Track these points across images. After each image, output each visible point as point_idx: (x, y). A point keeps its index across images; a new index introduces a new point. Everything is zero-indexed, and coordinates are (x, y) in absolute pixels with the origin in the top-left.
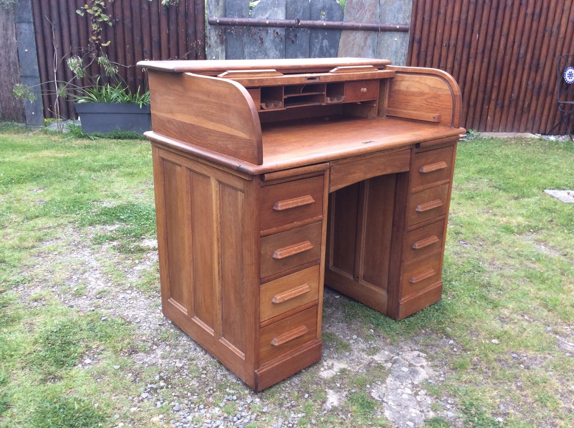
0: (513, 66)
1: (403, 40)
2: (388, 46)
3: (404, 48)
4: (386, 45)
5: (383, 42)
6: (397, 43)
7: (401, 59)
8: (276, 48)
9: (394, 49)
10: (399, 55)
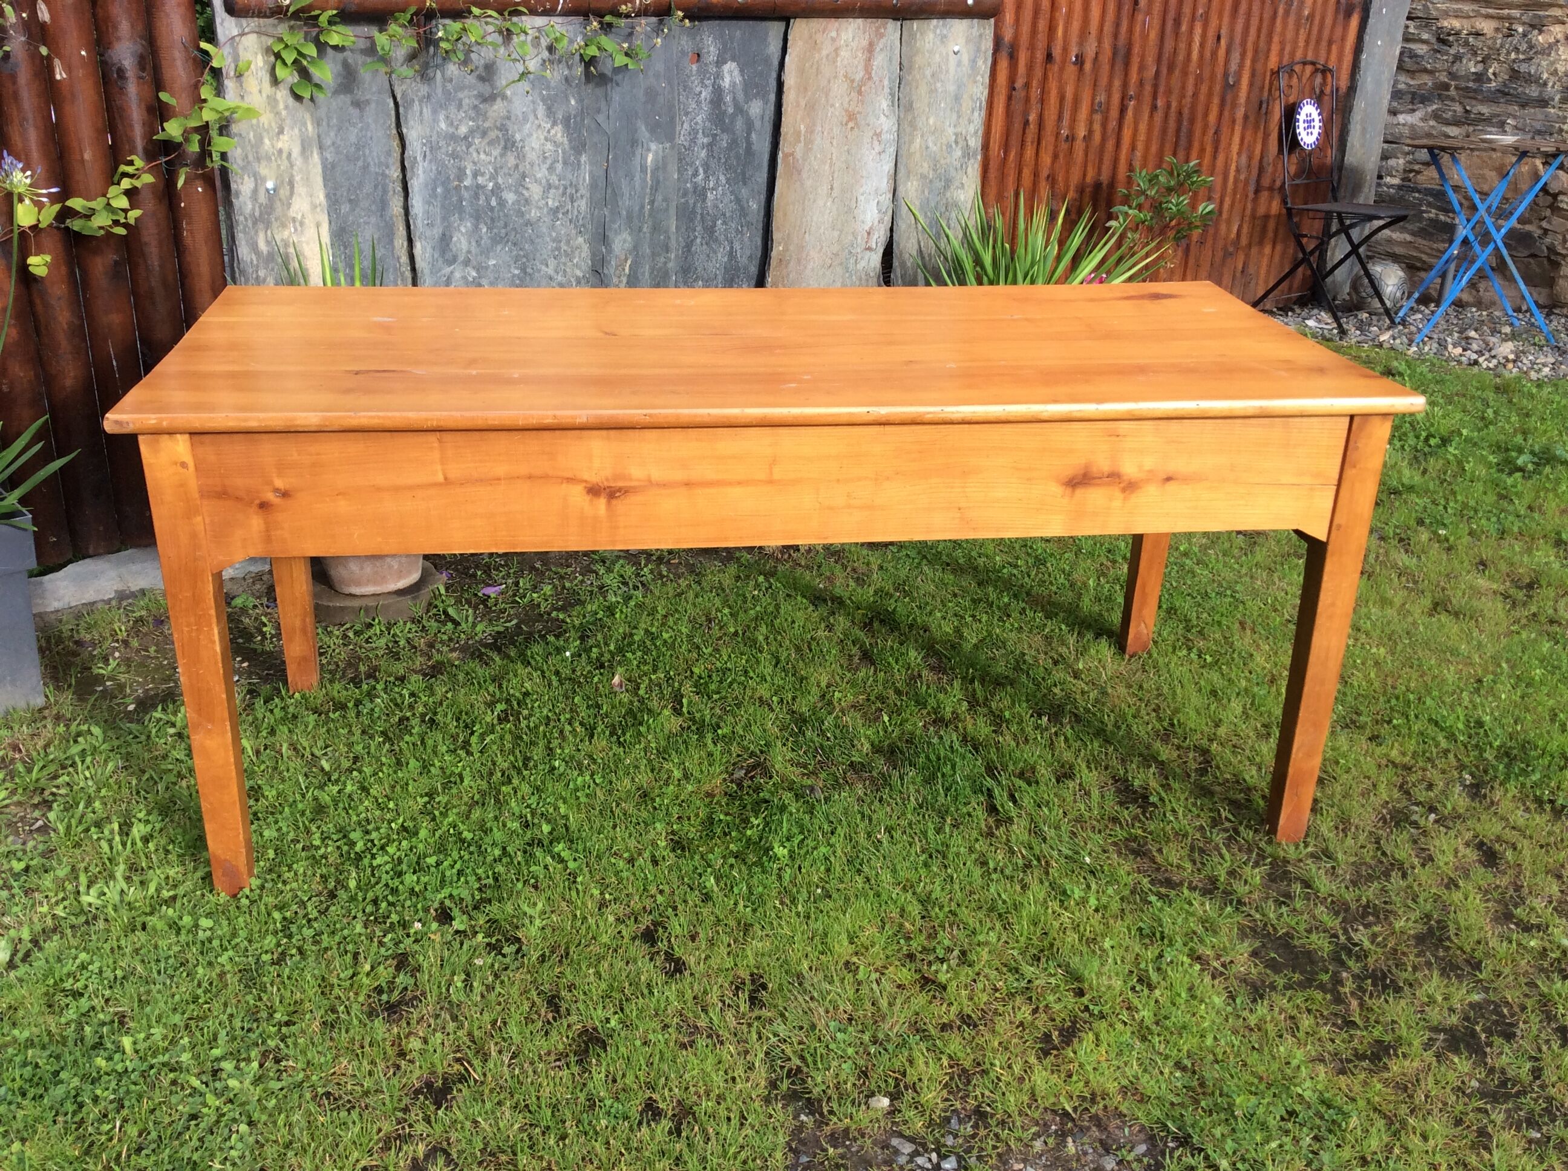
0: (1212, 118)
1: (978, 50)
2: (933, 75)
3: (979, 78)
4: (928, 73)
5: (919, 60)
6: (959, 64)
7: (970, 121)
8: (550, 112)
9: (952, 88)
10: (966, 104)
